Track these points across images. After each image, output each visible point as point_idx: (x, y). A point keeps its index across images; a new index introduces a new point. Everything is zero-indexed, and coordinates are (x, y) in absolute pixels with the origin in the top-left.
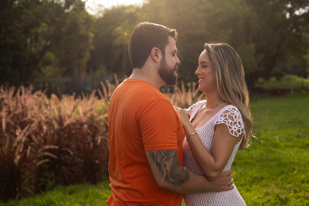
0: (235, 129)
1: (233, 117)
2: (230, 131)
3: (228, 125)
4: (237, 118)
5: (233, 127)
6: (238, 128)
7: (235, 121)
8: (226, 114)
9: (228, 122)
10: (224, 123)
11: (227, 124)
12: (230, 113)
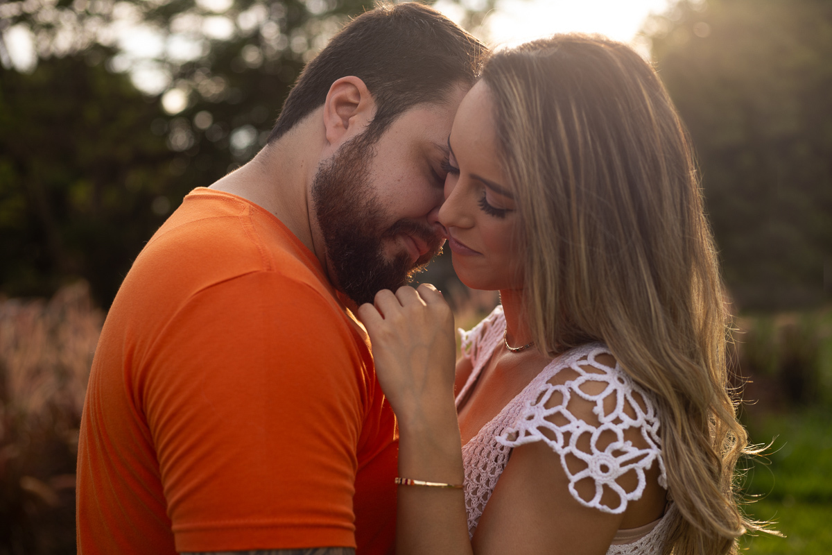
0: (604, 469)
1: (594, 403)
2: (577, 486)
3: (562, 453)
4: (619, 411)
5: (595, 459)
6: (622, 465)
7: (607, 423)
8: (558, 387)
9: (567, 435)
10: (542, 442)
11: (557, 446)
12: (581, 380)
